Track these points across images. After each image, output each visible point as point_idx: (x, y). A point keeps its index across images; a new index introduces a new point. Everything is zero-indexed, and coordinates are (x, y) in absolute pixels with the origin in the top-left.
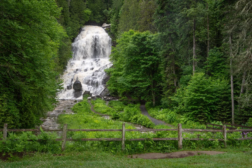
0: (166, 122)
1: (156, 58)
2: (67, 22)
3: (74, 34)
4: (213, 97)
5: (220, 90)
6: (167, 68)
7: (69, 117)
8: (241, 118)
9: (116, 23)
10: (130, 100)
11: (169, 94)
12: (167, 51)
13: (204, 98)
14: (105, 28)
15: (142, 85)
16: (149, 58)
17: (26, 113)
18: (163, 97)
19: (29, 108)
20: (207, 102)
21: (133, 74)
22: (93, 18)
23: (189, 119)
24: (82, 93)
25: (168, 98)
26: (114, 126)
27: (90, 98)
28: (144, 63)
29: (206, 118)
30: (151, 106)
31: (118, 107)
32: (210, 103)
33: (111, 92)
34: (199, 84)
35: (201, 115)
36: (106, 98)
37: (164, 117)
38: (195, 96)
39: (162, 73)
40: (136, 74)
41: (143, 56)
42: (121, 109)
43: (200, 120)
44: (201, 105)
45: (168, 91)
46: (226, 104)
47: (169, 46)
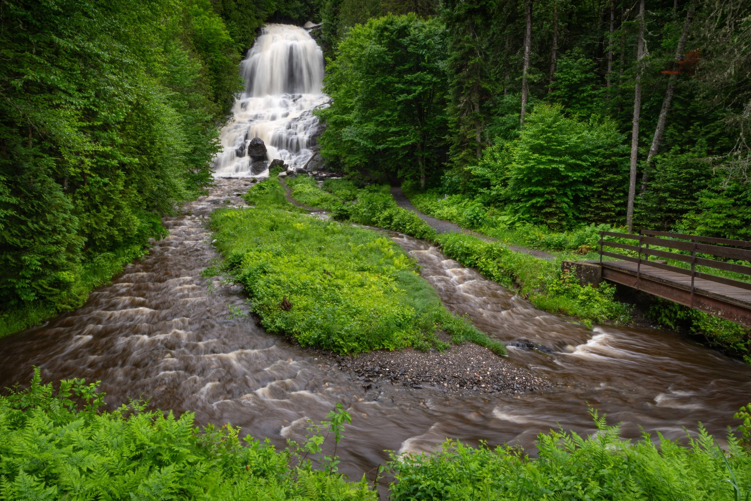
0: (460, 225)
1: (432, 77)
2: (228, 13)
3: (246, 40)
4: (584, 164)
5: (600, 147)
6: (462, 99)
7: (234, 215)
8: (659, 215)
9: (332, 19)
10: (367, 178)
11: (465, 161)
12: (462, 55)
13: (562, 167)
14: (310, 31)
15: (397, 143)
16: (415, 79)
17: (106, 208)
18: (450, 168)
19: (114, 195)
20: (568, 176)
21: (377, 118)
22: (283, 8)
23: (519, 219)
24: (266, 164)
25: (463, 170)
26: (341, 236)
27: (284, 173)
28: (402, 91)
29: (564, 215)
30: (417, 190)
31: (346, 192)
32: (575, 178)
33: (326, 162)
34: (549, 132)
35: (551, 210)
36: (318, 174)
37: (455, 214)
38: (539, 162)
39: (449, 109)
40: (385, 118)
41: (400, 74)
42: (350, 195)
43: (549, 222)
44: (553, 185)
45: (463, 153)
46: (614, 182)
47: (468, 41)
